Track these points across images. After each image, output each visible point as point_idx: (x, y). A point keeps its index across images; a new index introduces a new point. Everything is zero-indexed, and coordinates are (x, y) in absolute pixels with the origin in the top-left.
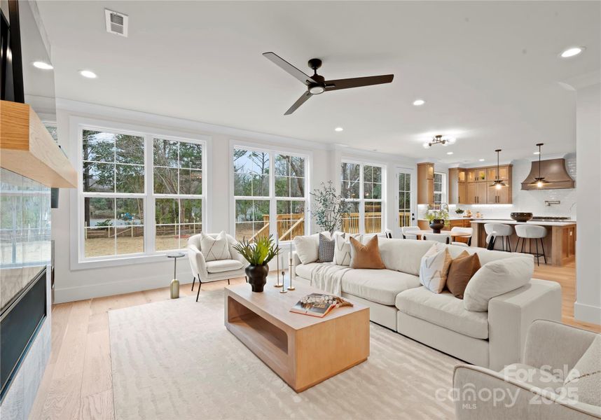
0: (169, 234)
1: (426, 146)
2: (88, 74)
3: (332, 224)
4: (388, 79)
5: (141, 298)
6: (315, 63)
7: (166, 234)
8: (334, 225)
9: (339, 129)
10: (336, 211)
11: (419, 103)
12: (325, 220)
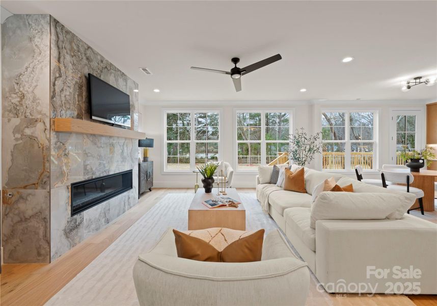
0: (245, 163)
1: (405, 88)
2: (157, 91)
3: (304, 159)
4: (278, 57)
5: (184, 191)
6: (235, 60)
7: (243, 163)
8: (305, 161)
9: (303, 90)
10: (307, 150)
11: (348, 60)
12: (298, 156)
